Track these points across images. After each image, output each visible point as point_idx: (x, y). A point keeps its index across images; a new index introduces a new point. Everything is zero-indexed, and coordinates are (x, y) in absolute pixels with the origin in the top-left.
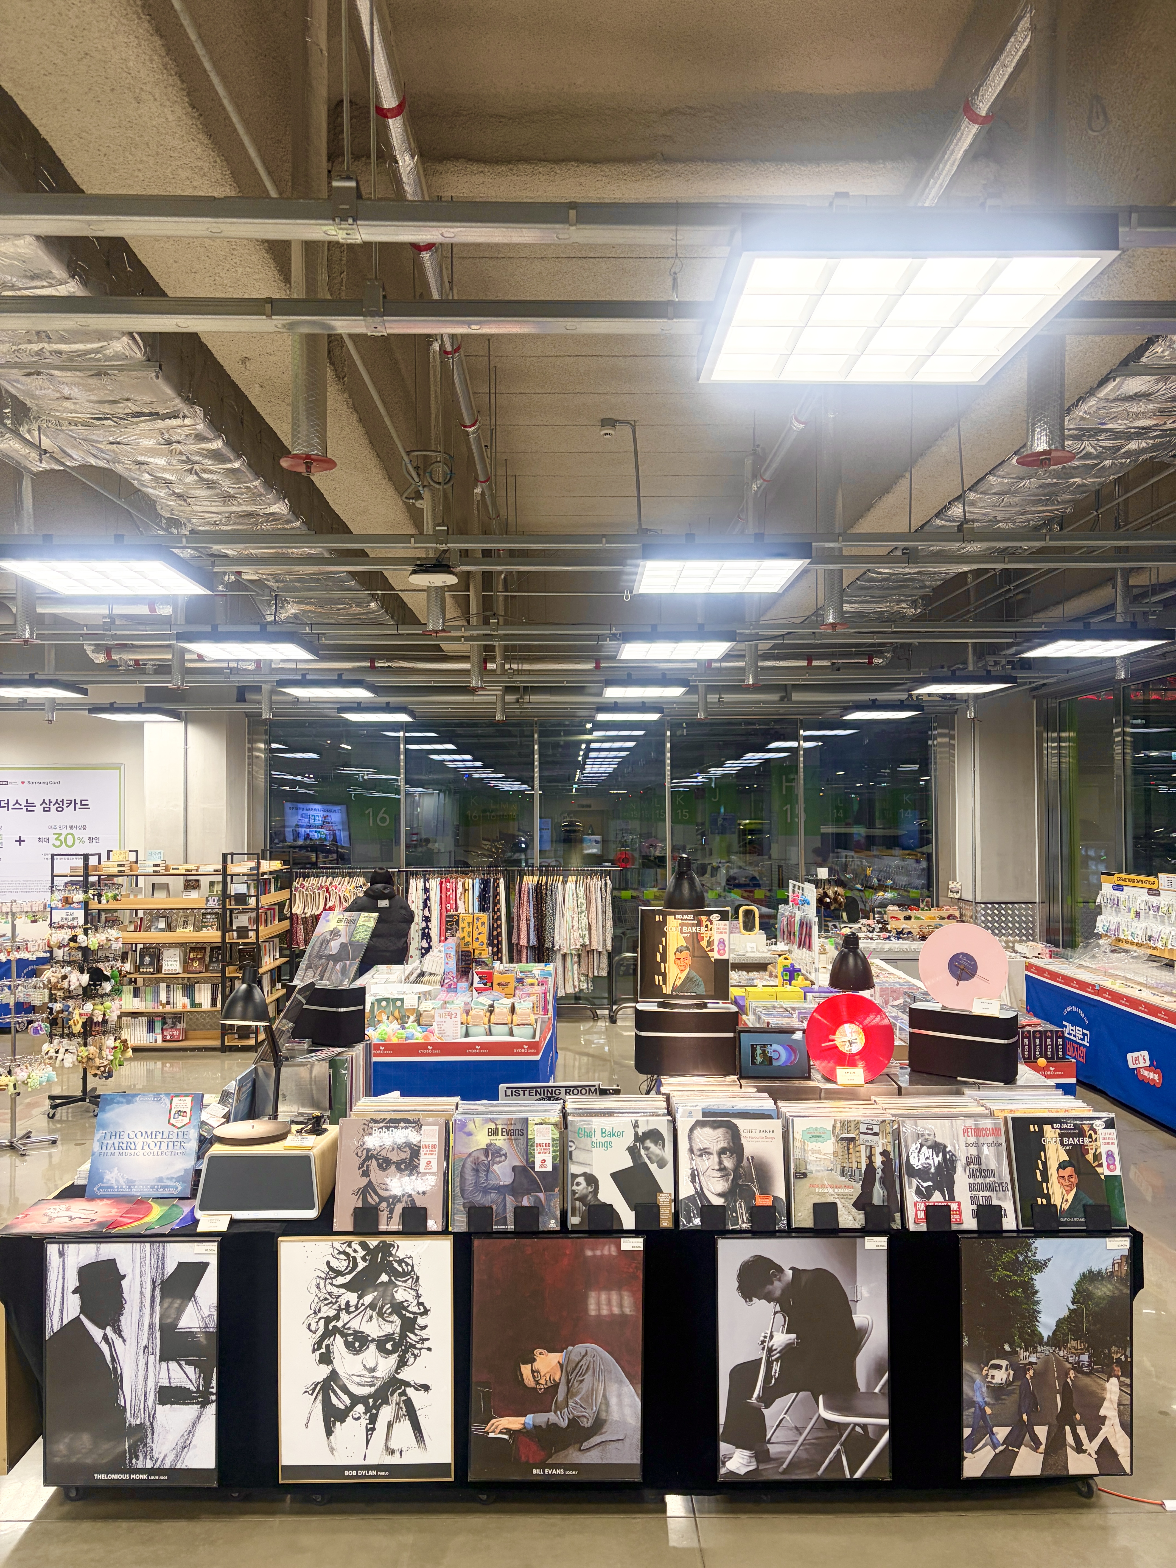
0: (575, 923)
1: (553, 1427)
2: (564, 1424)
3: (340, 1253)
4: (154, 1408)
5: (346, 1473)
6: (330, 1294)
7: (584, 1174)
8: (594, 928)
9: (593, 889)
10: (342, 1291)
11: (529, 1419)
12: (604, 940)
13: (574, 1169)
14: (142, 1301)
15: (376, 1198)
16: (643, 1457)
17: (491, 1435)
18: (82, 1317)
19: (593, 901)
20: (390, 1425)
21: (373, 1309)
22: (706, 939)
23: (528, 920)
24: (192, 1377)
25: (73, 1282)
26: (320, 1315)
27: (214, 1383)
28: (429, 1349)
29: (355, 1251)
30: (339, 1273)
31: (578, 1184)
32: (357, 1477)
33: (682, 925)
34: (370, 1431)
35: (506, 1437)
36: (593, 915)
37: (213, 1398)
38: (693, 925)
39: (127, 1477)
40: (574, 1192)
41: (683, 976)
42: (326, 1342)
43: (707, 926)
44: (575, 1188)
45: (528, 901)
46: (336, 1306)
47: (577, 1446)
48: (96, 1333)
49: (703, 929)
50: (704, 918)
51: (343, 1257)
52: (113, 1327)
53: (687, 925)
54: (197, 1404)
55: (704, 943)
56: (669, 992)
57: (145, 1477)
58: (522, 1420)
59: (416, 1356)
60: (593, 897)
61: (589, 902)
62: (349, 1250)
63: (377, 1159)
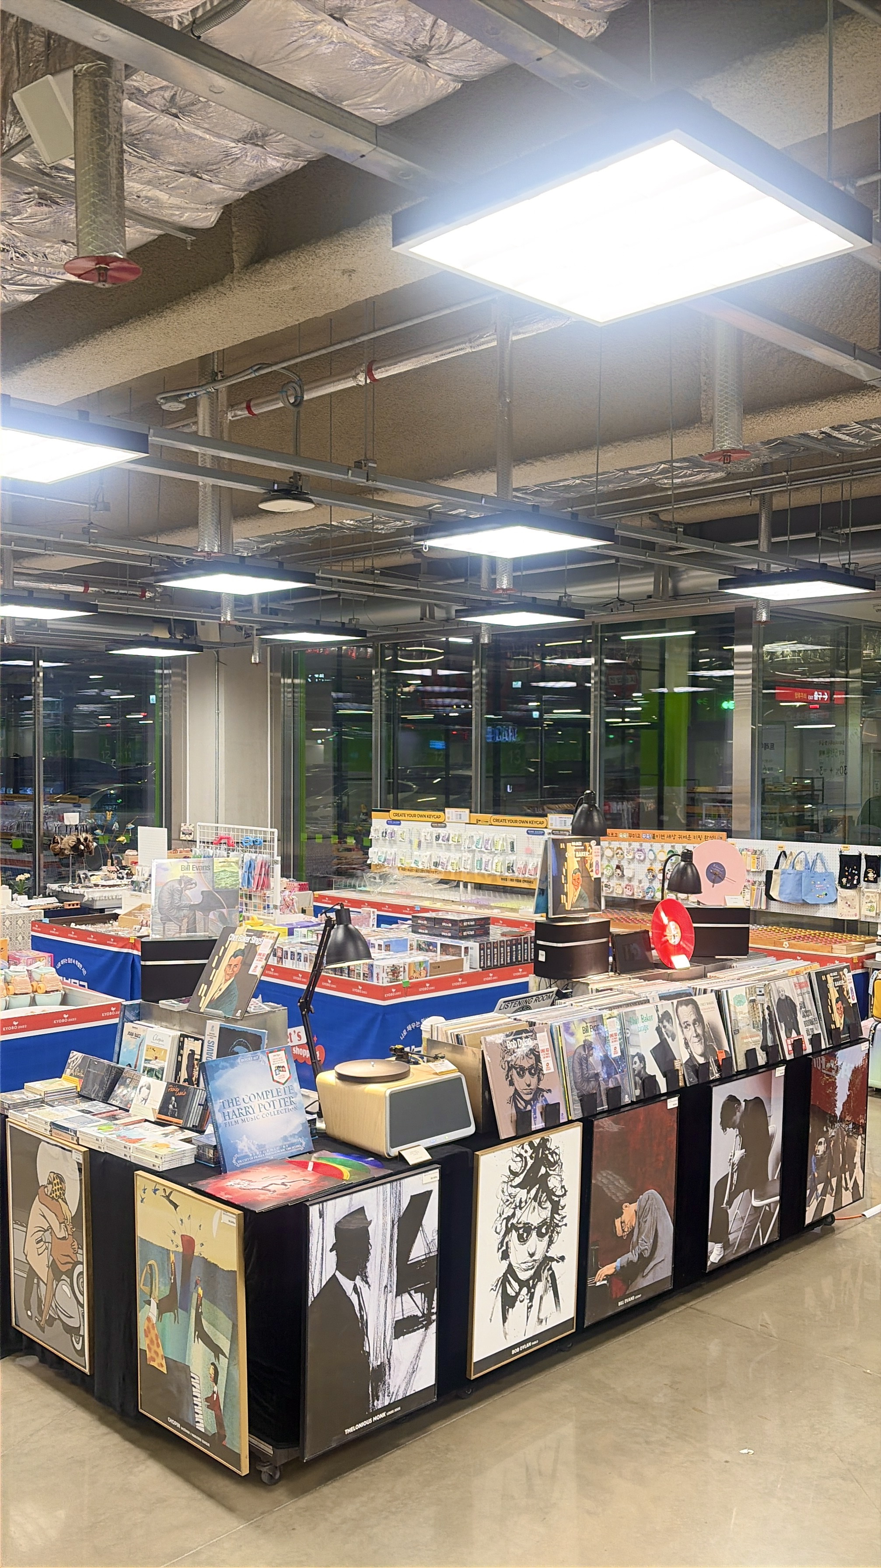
1: (630, 1263)
2: (635, 1259)
3: (517, 1156)
4: (391, 1343)
5: (513, 1352)
7: (638, 1054)
10: (518, 1189)
11: (618, 1263)
13: (632, 1051)
14: (384, 1241)
15: (522, 1102)
16: (675, 1269)
17: (598, 1284)
18: (338, 1274)
20: (541, 1298)
21: (535, 1201)
24: (419, 1303)
25: (331, 1240)
26: (503, 1217)
27: (435, 1303)
28: (566, 1225)
29: (526, 1152)
30: (516, 1174)
31: (635, 1063)
32: (520, 1352)
34: (530, 1307)
35: (605, 1282)
37: (434, 1317)
40: (634, 1070)
41: (577, 894)
42: (506, 1239)
44: (634, 1066)
46: (513, 1206)
47: (641, 1275)
48: (347, 1284)
51: (519, 1159)
52: (361, 1275)
54: (422, 1328)
56: (569, 908)
57: (383, 1415)
58: (614, 1265)
59: (558, 1233)
62: (523, 1152)
63: (516, 1069)
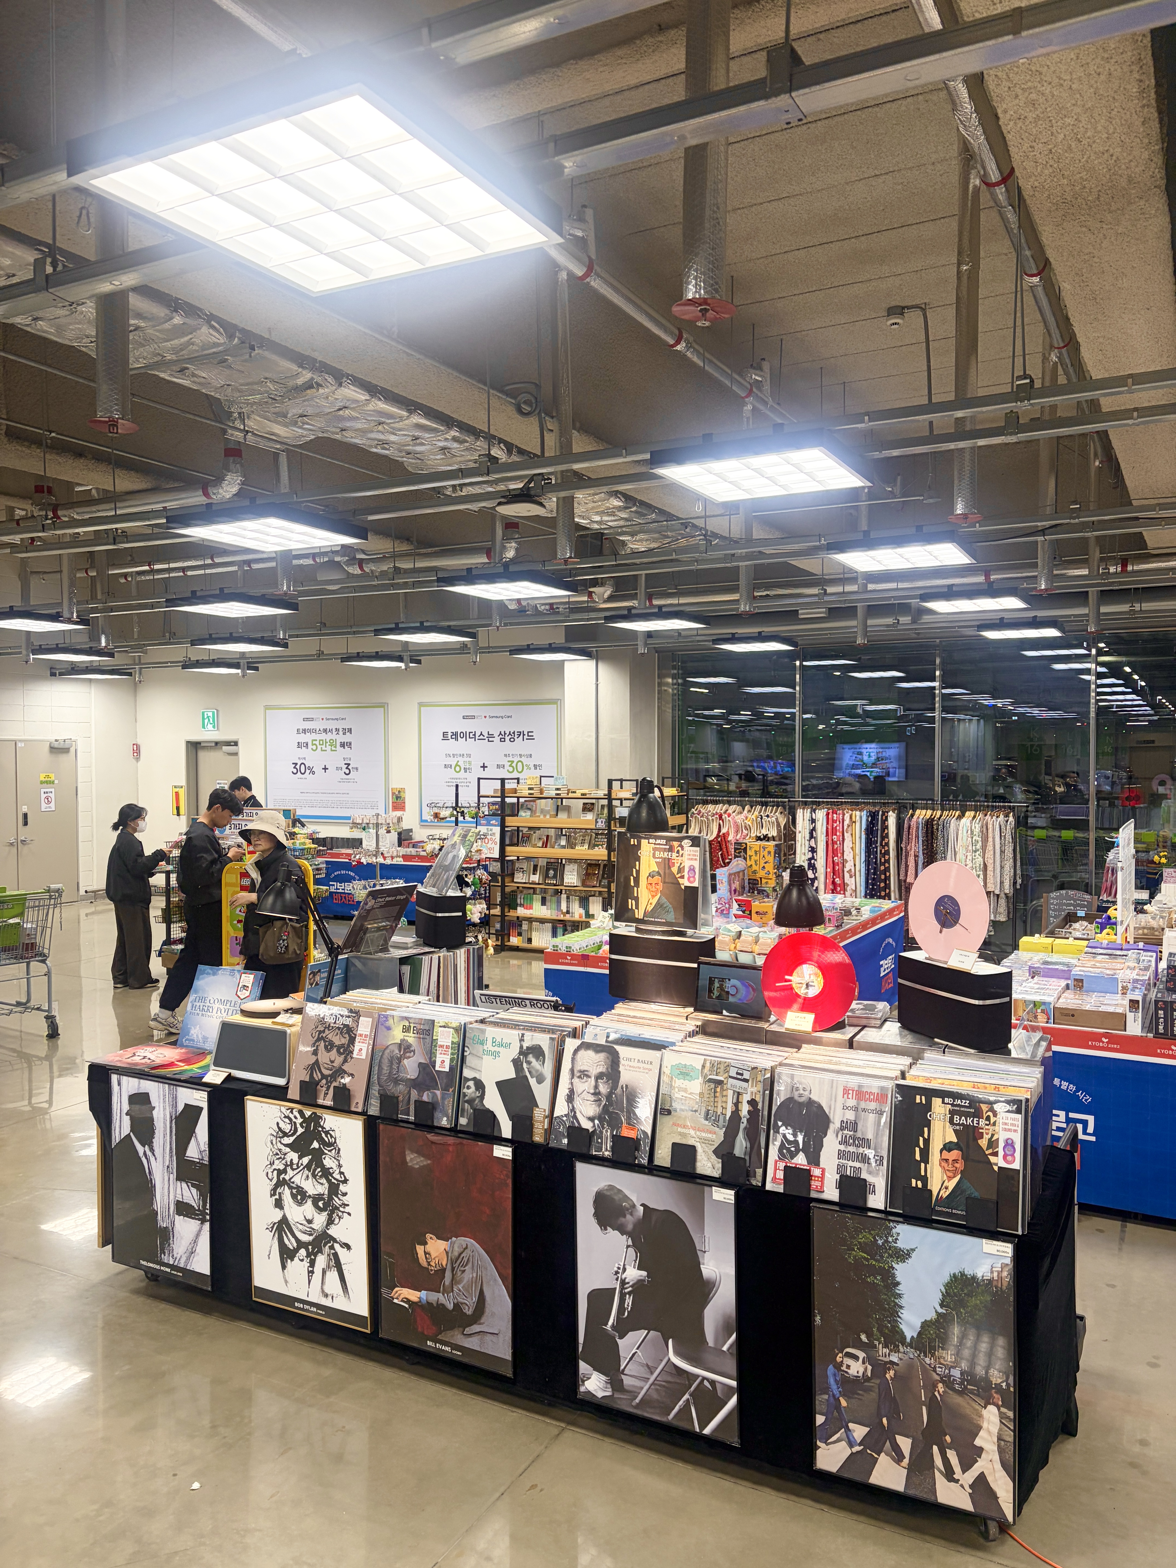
0: (969, 862)
1: (441, 1307)
2: (450, 1306)
3: (285, 1117)
4: (174, 1216)
5: (296, 1304)
6: (280, 1150)
7: (474, 1079)
8: (990, 868)
9: (990, 826)
10: (288, 1150)
11: (423, 1294)
12: (1002, 883)
13: (467, 1073)
14: (165, 1130)
15: (319, 1074)
16: (514, 1354)
17: (395, 1301)
18: (132, 1134)
19: (990, 839)
20: (324, 1272)
21: (309, 1170)
22: (677, 865)
23: (916, 856)
24: (196, 1197)
25: (126, 1107)
26: (274, 1167)
27: (208, 1207)
28: (349, 1214)
29: (296, 1117)
30: (285, 1134)
31: (468, 1087)
32: (303, 1309)
33: (655, 849)
34: (311, 1273)
35: (407, 1306)
36: (989, 854)
37: (208, 1217)
38: (665, 850)
39: (158, 1267)
40: (465, 1095)
41: (654, 901)
42: (279, 1190)
43: (678, 852)
44: (465, 1090)
45: (917, 837)
46: (284, 1162)
47: (461, 1329)
48: (140, 1149)
49: (674, 855)
50: (676, 844)
51: (287, 1120)
52: (149, 1146)
53: (660, 850)
54: (199, 1220)
55: (675, 870)
56: (641, 916)
57: (168, 1270)
58: (418, 1294)
59: (340, 1218)
60: (990, 835)
61: (985, 840)
62: (291, 1116)
63: (325, 1041)
